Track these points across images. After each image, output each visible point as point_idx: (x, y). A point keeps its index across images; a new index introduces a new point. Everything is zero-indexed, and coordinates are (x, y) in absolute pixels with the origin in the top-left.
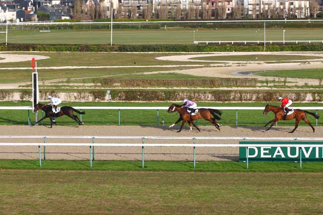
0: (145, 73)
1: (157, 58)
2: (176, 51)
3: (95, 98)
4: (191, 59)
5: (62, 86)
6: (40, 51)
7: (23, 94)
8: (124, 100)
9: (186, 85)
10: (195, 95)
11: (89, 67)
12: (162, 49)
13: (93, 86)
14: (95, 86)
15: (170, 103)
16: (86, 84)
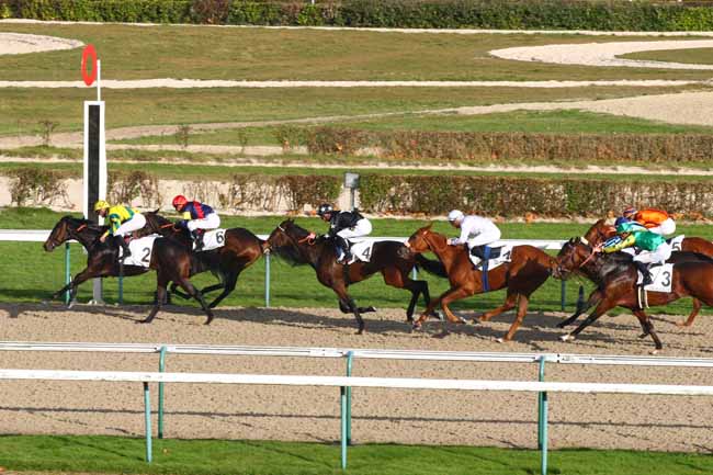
0: (464, 110)
1: (494, 53)
2: (563, 26)
3: (300, 202)
4: (626, 56)
5: (162, 154)
6: (40, 17)
7: (23, 182)
8: (411, 211)
9: (636, 158)
10: (682, 197)
11: (244, 84)
12: (507, 19)
13: (276, 156)
14: (287, 157)
15: (585, 225)
16: (250, 150)
